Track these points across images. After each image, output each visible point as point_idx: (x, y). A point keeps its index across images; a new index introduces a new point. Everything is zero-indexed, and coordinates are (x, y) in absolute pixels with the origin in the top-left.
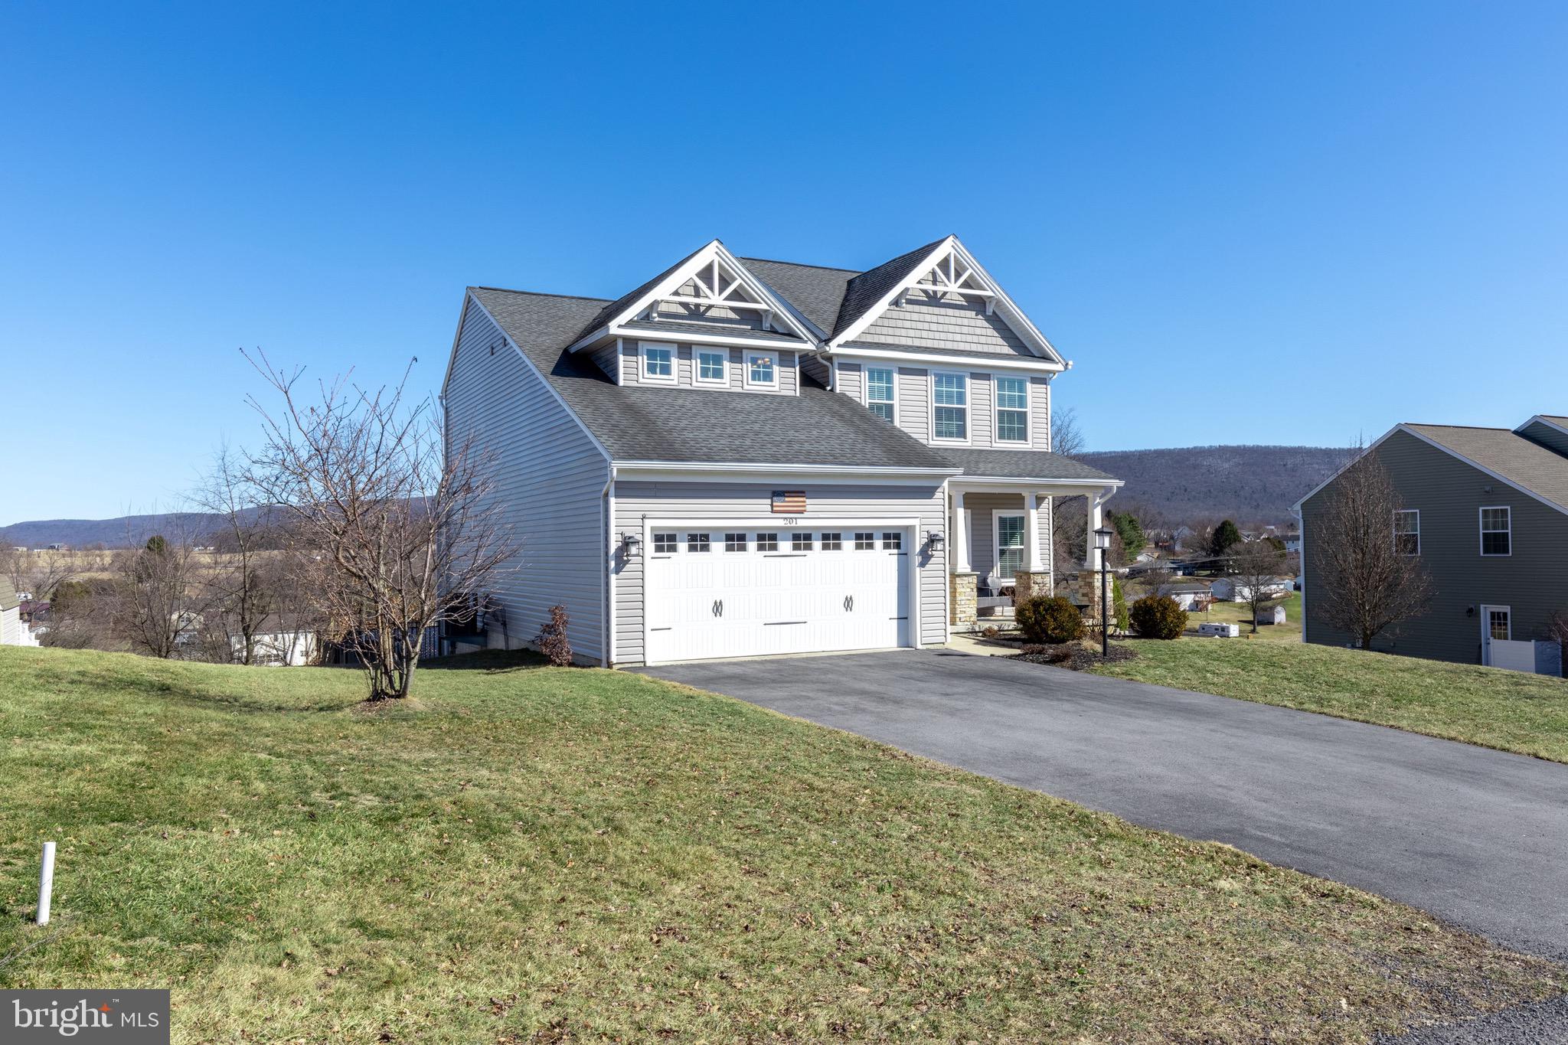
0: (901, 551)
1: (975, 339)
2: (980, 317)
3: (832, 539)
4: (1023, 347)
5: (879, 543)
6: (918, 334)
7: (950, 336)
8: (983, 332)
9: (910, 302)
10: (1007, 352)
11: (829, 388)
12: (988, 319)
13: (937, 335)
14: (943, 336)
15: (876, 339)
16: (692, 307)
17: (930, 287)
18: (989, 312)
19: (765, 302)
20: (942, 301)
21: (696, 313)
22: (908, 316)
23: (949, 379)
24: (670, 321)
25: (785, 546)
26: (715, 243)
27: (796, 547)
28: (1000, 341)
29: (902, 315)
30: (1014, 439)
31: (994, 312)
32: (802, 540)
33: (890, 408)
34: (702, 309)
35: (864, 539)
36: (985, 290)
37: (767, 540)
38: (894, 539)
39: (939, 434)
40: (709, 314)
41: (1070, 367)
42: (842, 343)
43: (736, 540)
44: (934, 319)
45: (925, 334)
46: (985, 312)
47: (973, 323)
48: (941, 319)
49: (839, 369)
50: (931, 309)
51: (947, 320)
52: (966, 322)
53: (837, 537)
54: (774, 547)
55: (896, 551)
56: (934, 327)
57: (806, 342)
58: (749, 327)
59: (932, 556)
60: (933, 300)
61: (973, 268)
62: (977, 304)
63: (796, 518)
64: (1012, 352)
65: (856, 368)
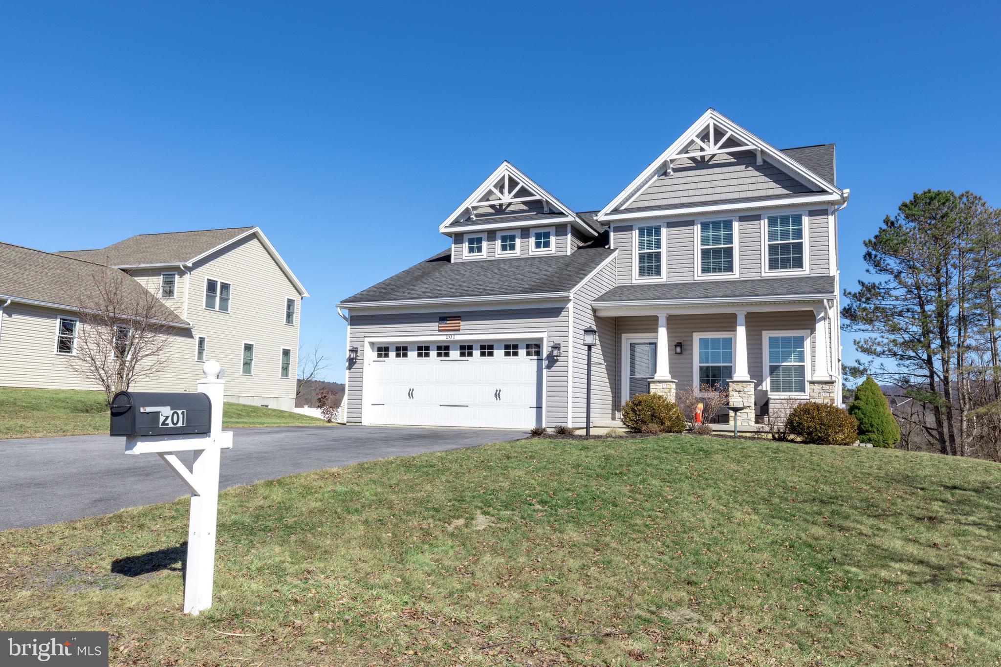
0: (539, 358)
1: (745, 188)
2: (750, 168)
3: (487, 349)
4: (798, 186)
5: (522, 352)
6: (685, 193)
7: (718, 190)
8: (754, 180)
9: (676, 170)
10: (780, 193)
11: (607, 247)
12: (758, 169)
13: (704, 192)
14: (710, 191)
15: (646, 204)
16: (498, 207)
17: (697, 154)
18: (759, 161)
19: (539, 194)
20: (710, 163)
21: (500, 211)
22: (676, 181)
23: (716, 225)
24: (483, 218)
25: (455, 354)
26: (505, 163)
27: (462, 354)
28: (774, 185)
29: (670, 182)
30: (790, 268)
31: (764, 161)
32: (466, 349)
33: (658, 255)
34: (504, 207)
35: (511, 349)
36: (747, 145)
37: (443, 350)
38: (534, 347)
39: (705, 270)
40: (509, 209)
41: (845, 195)
42: (608, 212)
43: (423, 350)
44: (702, 179)
45: (691, 193)
46: (756, 163)
47: (742, 174)
48: (708, 178)
49: (614, 231)
50: (698, 172)
51: (715, 177)
52: (734, 175)
53: (491, 347)
54: (447, 355)
55: (536, 357)
56: (700, 185)
57: (567, 216)
58: (535, 213)
59: (557, 360)
60: (701, 164)
61: (732, 129)
62: (747, 158)
63: (454, 335)
64: (785, 192)
65: (629, 228)
